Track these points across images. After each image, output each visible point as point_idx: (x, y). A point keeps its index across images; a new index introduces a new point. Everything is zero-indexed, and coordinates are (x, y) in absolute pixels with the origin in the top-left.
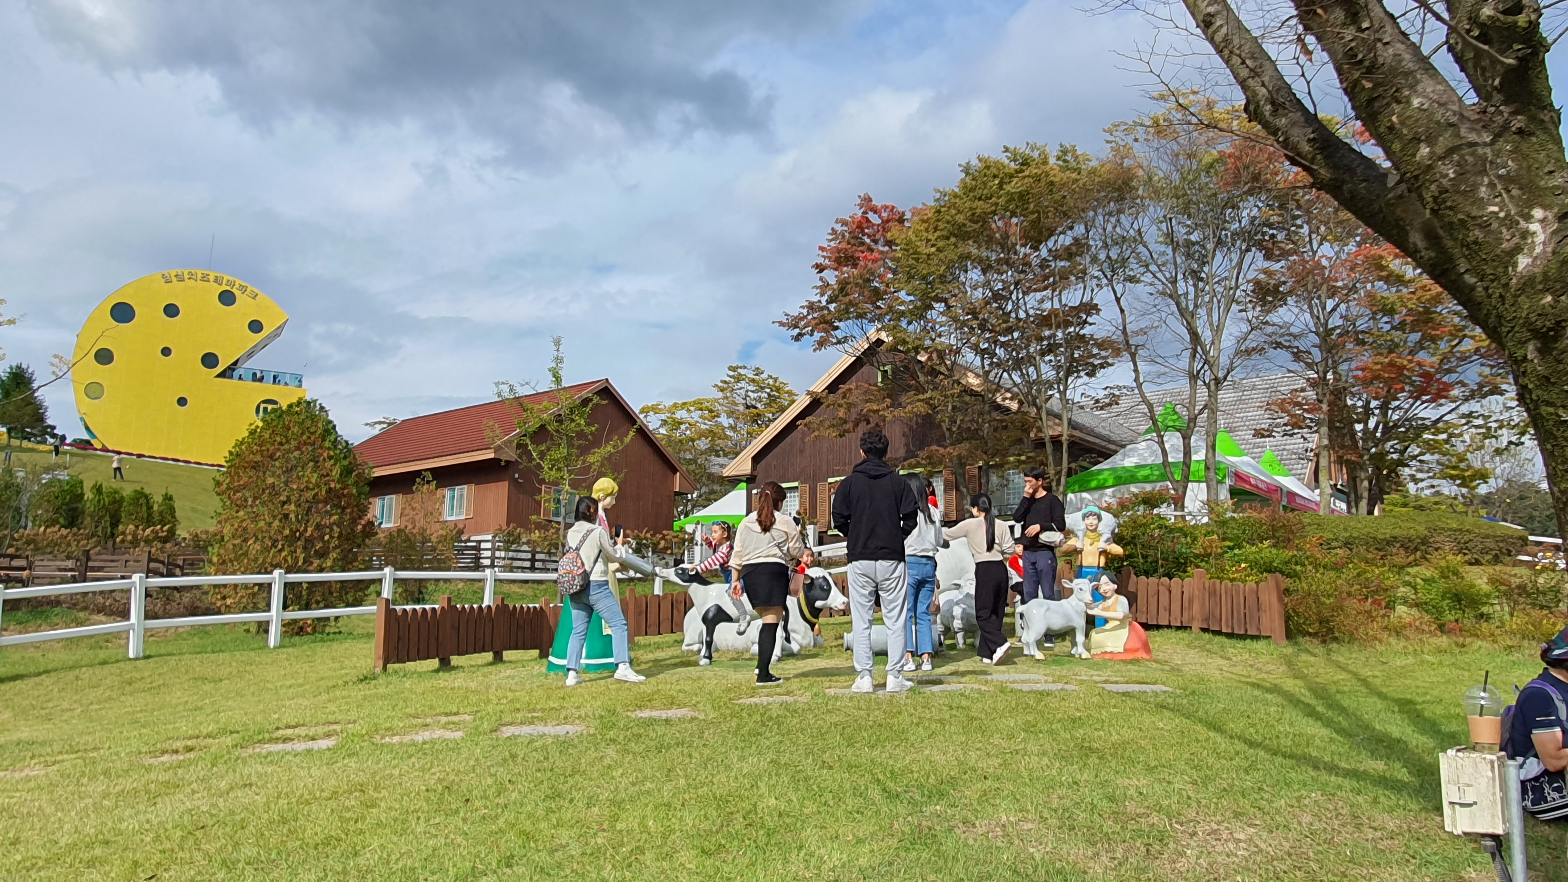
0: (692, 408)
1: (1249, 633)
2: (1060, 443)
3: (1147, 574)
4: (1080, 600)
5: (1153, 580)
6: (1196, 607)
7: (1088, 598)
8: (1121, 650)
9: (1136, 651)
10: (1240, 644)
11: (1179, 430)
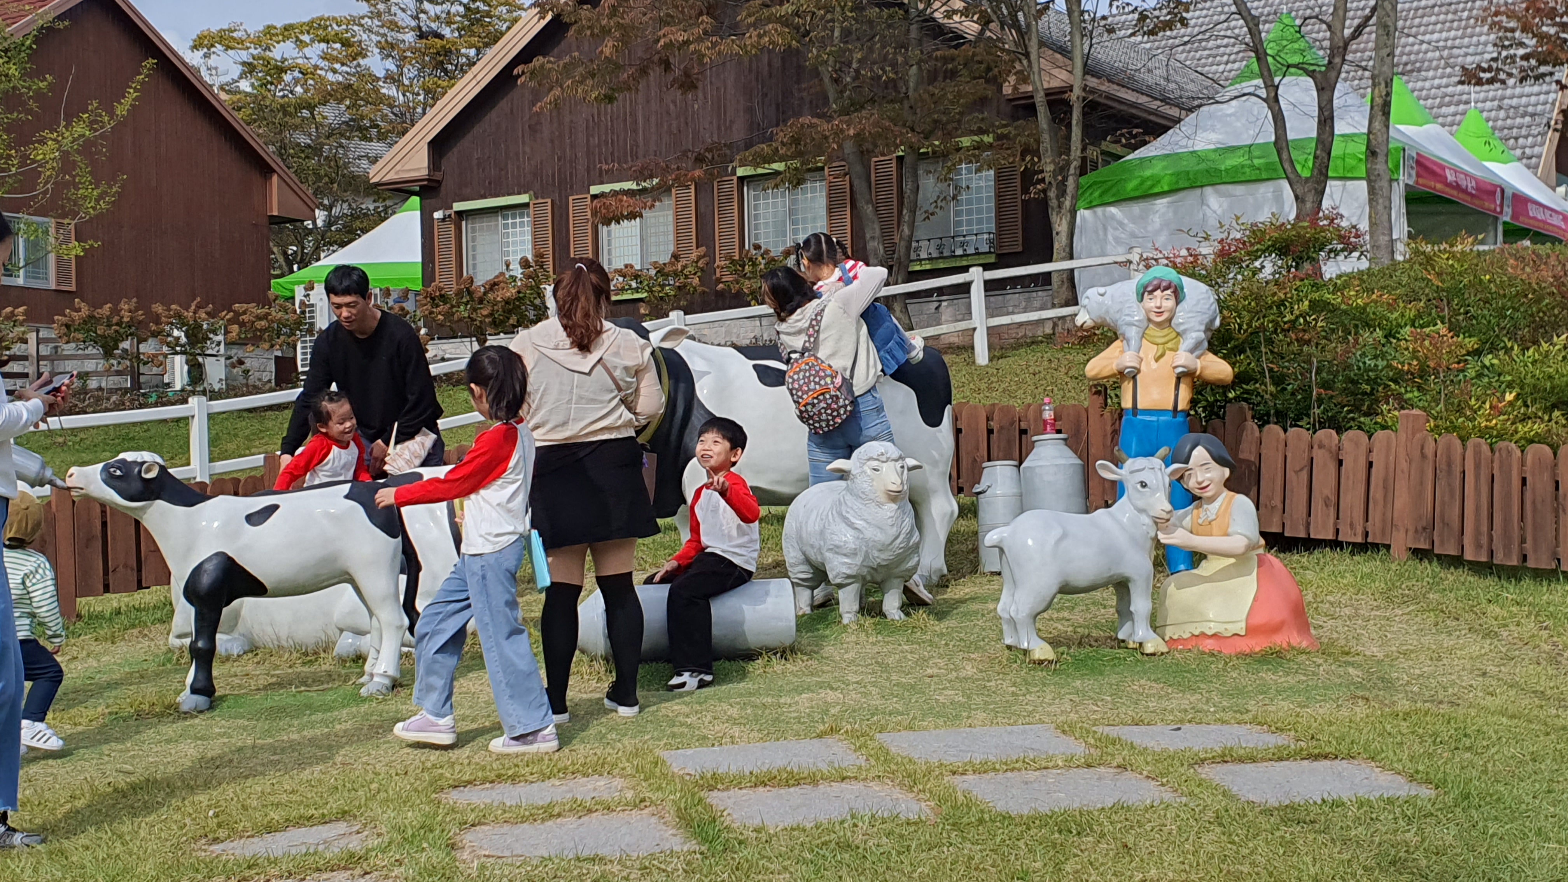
0: (306, 38)
1: (1530, 564)
2: (1067, 105)
3: (1283, 418)
4: (1141, 511)
5: (1298, 435)
6: (1402, 500)
7: (1161, 504)
8: (1240, 628)
9: (1275, 629)
10: (1510, 591)
11: (1311, 74)
